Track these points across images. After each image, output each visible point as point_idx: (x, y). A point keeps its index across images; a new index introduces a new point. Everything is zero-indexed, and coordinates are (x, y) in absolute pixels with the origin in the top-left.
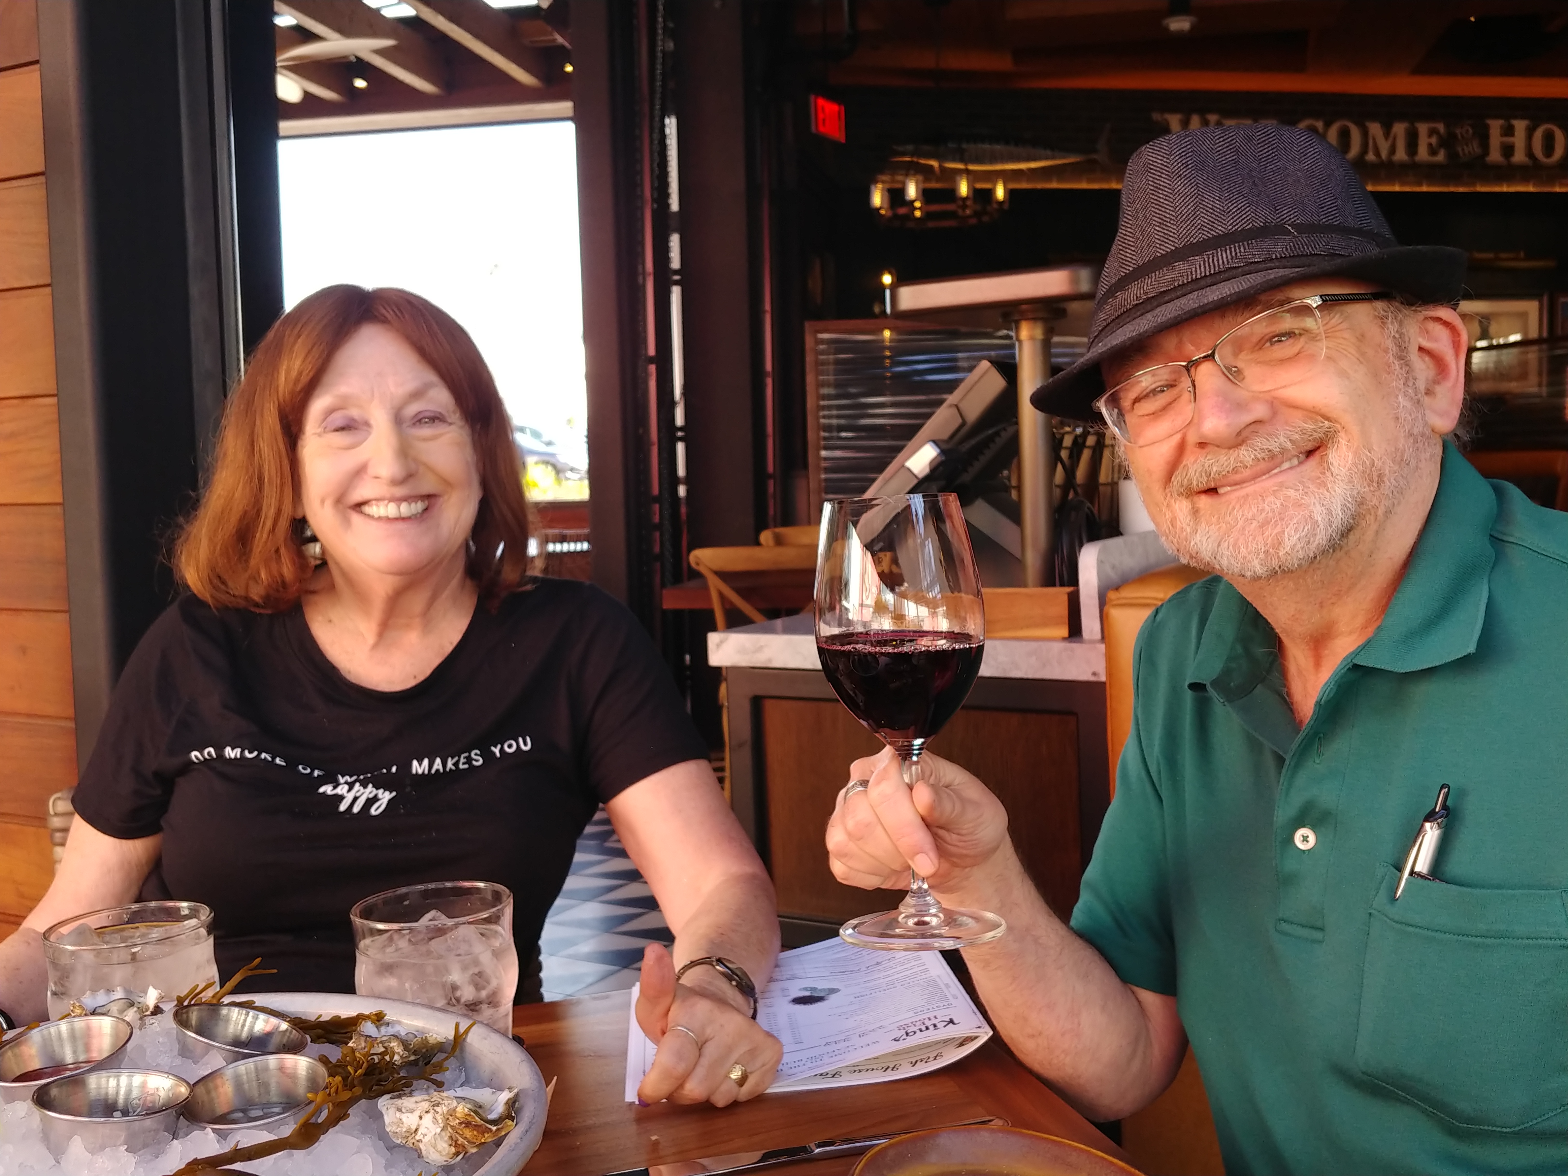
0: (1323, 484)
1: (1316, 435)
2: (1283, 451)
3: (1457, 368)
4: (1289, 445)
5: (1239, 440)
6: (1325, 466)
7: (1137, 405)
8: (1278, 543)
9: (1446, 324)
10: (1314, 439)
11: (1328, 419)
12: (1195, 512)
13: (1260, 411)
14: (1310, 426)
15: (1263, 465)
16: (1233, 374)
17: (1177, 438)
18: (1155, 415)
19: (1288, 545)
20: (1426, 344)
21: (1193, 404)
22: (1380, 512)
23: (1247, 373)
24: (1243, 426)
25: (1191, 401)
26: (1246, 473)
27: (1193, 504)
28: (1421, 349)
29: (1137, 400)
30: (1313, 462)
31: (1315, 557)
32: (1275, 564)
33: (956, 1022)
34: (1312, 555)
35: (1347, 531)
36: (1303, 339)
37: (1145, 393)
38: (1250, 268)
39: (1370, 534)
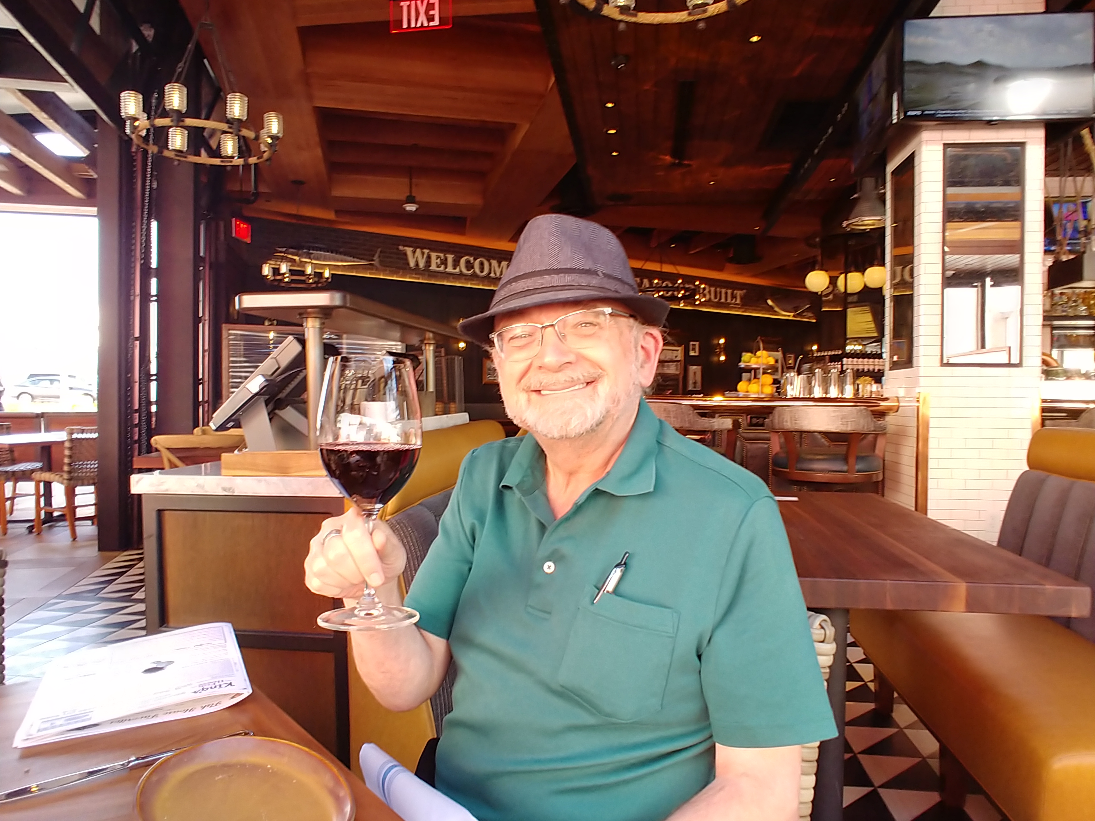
0: (593, 400)
1: (594, 376)
2: (579, 379)
3: (655, 359)
4: (581, 377)
5: (559, 369)
6: (595, 389)
7: (511, 341)
8: (568, 424)
9: (654, 338)
10: (593, 377)
11: (601, 369)
12: (529, 400)
13: (571, 358)
14: (592, 371)
15: (568, 385)
16: (562, 337)
17: (529, 361)
18: (521, 348)
19: (573, 426)
20: (644, 345)
21: (539, 347)
22: (615, 417)
23: (568, 338)
24: (563, 363)
25: (539, 345)
26: (559, 387)
27: (529, 396)
28: (642, 347)
29: (512, 338)
30: (590, 388)
31: (583, 434)
32: (564, 434)
33: (233, 684)
34: (582, 432)
35: (599, 424)
36: (597, 327)
37: (517, 336)
38: (580, 287)
39: (608, 427)
